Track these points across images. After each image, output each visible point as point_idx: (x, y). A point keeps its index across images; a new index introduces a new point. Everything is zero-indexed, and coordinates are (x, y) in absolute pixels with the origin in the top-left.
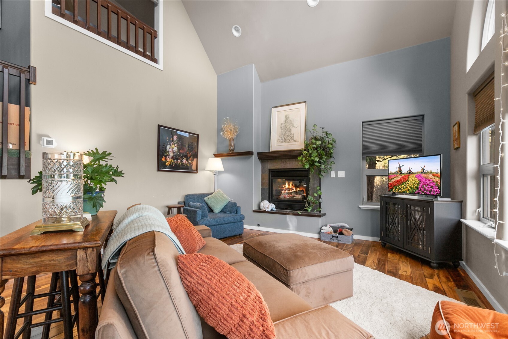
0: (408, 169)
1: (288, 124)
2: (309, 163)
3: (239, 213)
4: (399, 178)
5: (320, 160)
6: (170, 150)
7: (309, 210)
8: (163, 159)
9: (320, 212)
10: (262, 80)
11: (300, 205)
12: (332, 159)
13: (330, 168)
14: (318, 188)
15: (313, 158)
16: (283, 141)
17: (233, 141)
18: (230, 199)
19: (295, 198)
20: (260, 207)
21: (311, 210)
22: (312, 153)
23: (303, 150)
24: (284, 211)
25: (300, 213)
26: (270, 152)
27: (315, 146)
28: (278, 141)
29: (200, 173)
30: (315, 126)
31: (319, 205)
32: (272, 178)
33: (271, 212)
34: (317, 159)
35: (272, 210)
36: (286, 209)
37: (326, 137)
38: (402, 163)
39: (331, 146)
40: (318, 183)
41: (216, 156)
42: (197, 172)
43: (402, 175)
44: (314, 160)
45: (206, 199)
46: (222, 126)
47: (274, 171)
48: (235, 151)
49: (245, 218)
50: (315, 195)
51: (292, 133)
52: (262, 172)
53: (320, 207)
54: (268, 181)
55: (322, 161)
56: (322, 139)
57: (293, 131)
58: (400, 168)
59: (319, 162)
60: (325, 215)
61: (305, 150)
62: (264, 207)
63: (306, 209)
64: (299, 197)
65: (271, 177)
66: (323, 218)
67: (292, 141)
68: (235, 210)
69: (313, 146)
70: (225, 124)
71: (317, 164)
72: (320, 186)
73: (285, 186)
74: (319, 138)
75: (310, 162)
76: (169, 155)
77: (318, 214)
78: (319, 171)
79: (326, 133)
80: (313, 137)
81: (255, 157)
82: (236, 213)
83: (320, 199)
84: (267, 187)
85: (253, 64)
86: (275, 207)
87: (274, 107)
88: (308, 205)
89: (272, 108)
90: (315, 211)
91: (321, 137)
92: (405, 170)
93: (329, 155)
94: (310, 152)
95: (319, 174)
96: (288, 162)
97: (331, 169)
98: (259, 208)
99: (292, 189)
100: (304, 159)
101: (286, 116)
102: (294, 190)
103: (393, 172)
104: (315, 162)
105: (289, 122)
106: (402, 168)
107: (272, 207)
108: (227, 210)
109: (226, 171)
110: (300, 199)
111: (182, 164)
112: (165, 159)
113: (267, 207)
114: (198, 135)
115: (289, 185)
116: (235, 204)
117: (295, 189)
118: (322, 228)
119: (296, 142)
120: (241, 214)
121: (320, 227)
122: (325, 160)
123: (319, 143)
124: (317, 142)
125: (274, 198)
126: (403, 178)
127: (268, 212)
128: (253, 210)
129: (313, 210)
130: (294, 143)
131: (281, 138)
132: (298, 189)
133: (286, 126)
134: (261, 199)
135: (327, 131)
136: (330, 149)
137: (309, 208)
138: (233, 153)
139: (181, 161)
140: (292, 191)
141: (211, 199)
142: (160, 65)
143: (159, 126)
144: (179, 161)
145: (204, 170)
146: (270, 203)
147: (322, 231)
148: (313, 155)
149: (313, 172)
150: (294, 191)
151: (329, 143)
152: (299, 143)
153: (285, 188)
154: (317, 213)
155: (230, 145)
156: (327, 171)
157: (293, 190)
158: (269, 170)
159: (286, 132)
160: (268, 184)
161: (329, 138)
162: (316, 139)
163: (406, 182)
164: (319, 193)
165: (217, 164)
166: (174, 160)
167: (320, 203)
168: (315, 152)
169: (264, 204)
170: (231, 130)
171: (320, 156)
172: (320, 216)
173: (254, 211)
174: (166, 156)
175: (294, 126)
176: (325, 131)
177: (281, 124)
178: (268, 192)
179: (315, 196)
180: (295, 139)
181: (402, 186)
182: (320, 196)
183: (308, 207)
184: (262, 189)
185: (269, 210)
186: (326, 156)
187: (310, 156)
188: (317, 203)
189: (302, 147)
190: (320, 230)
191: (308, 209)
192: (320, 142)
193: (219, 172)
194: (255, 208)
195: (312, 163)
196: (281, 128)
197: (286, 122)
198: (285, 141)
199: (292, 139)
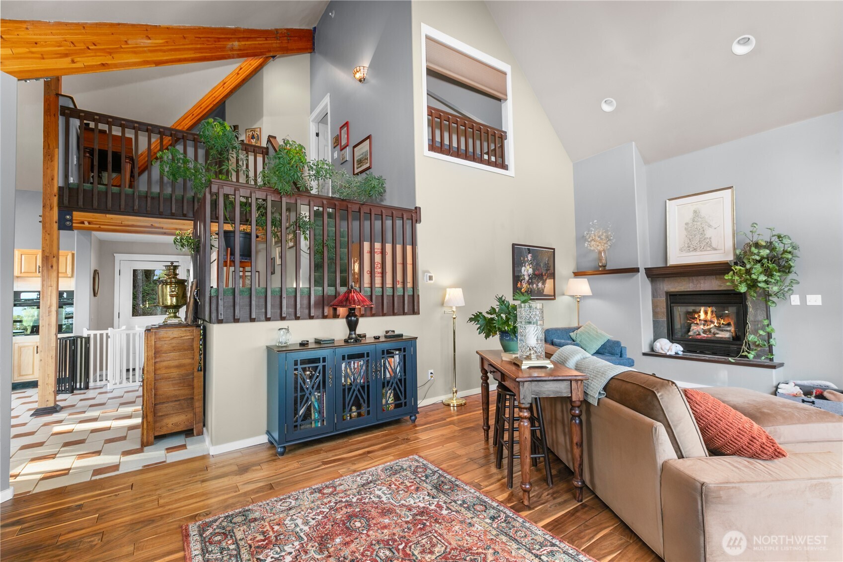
1: (699, 224)
2: (747, 283)
3: (625, 356)
5: (770, 280)
6: (525, 273)
7: (751, 356)
8: (519, 285)
9: (772, 360)
10: (646, 161)
11: (729, 347)
12: (791, 276)
13: (789, 289)
14: (766, 322)
15: (754, 276)
16: (692, 249)
17: (605, 253)
18: (609, 337)
19: (717, 336)
20: (654, 349)
21: (754, 357)
22: (751, 268)
23: (733, 264)
24: (699, 356)
25: (733, 361)
26: (666, 267)
27: (758, 258)
28: (681, 250)
29: (560, 299)
30: (755, 225)
31: (768, 349)
32: (672, 305)
33: (676, 357)
34: (762, 278)
35: (676, 353)
36: (701, 353)
37: (779, 242)
39: (790, 256)
40: (765, 313)
41: (577, 274)
42: (554, 299)
44: (756, 280)
45: (572, 334)
46: (585, 233)
47: (676, 295)
48: (607, 268)
49: (635, 364)
50: (761, 332)
51: (708, 236)
52: (654, 296)
53: (771, 351)
54: (665, 310)
55: (773, 281)
56: (770, 246)
57: (709, 233)
59: (766, 282)
60: (782, 365)
61: (736, 264)
62: (662, 349)
63: (744, 354)
64: (725, 335)
65: (670, 303)
66: (778, 370)
67: (709, 249)
68: (618, 351)
69: (753, 257)
70: (592, 231)
71: (762, 285)
72: (768, 317)
73: (699, 316)
74: (764, 244)
75: (749, 282)
76: (524, 279)
77: (768, 363)
78: (767, 295)
79: (779, 237)
80: (751, 243)
81: (642, 274)
82: (621, 356)
83: (771, 340)
84: (664, 319)
85: (633, 143)
86: (682, 349)
87: (670, 200)
88: (748, 348)
89: (667, 201)
90: (763, 358)
91: (767, 242)
93: (786, 269)
94: (748, 266)
95: (767, 301)
96: (702, 282)
97: (791, 292)
98: (652, 349)
99: (712, 322)
100: (736, 278)
101: (695, 212)
102: (716, 324)
104: (760, 282)
105: (700, 219)
107: (677, 348)
108: (606, 351)
109: (596, 294)
110: (729, 338)
111: (538, 289)
112: (521, 284)
113: (668, 348)
114: (554, 249)
115: (706, 313)
116: (617, 343)
117: (716, 321)
118: (779, 387)
119: (716, 250)
120: (628, 356)
121: (775, 384)
122: (778, 278)
123: (765, 252)
124: (761, 251)
125: (678, 335)
127: (670, 357)
128: (643, 352)
129: (758, 356)
130: (713, 252)
131: (686, 245)
132: (722, 322)
133: (695, 226)
134: (654, 336)
135: (779, 233)
136: (788, 260)
137: (749, 353)
138: (604, 270)
139: (537, 285)
140: (712, 325)
141: (580, 335)
142: (511, 172)
143: (513, 245)
144: (535, 285)
145: (563, 295)
146: (673, 343)
147: (779, 390)
148: (754, 271)
149: (754, 297)
150: (715, 326)
151: (785, 252)
152: (722, 251)
153: (700, 320)
154: (766, 362)
155: (600, 259)
156: (783, 295)
158: (667, 293)
159: (695, 236)
160: (666, 314)
161: (784, 244)
162: (757, 245)
164: (768, 329)
165: (582, 286)
166: (529, 285)
167: (770, 347)
168: (758, 266)
169: (661, 344)
170: (602, 239)
171: (768, 272)
172: (774, 367)
173: (644, 354)
174: (522, 280)
175: (710, 226)
176: (774, 233)
177: (687, 224)
178: (665, 325)
179: (760, 335)
180: (714, 245)
182: (769, 336)
183: (746, 351)
184: (653, 321)
185: (673, 353)
186: (779, 271)
187: (748, 272)
188: (765, 345)
189: (730, 258)
190: (775, 389)
191: (749, 355)
192: (768, 251)
193: (584, 297)
194: (646, 349)
195: (753, 285)
196: (686, 229)
197: (696, 220)
198: (695, 250)
199: (708, 245)
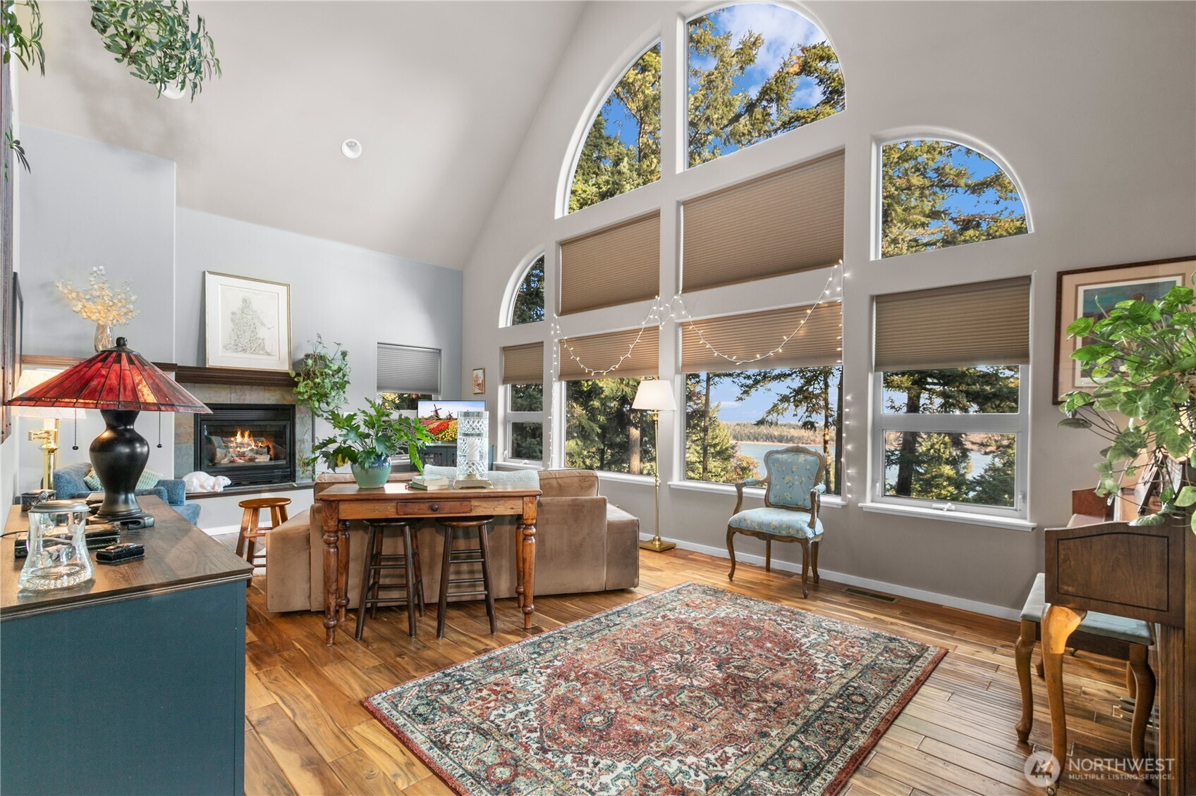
0: (448, 414)
1: (249, 317)
4: (435, 424)
14: (310, 440)
16: (240, 349)
19: (255, 461)
26: (203, 369)
28: (226, 347)
32: (203, 422)
38: (439, 405)
43: (440, 422)
51: (260, 336)
54: (193, 430)
57: (262, 333)
58: (436, 411)
64: (263, 460)
65: (201, 420)
67: (261, 352)
72: (313, 435)
73: (234, 439)
79: (343, 353)
86: (230, 483)
87: (210, 272)
89: (207, 274)
92: (443, 415)
96: (247, 393)
99: (248, 445)
101: (245, 301)
102: (253, 446)
103: (426, 416)
105: (250, 312)
106: (439, 412)
110: (267, 463)
115: (243, 437)
119: (270, 355)
126: (440, 425)
130: (266, 357)
131: (233, 342)
132: (260, 444)
133: (245, 320)
140: (250, 448)
152: (275, 358)
153: (234, 442)
157: (251, 446)
159: (244, 332)
160: (193, 436)
163: (444, 431)
167: (314, 465)
175: (263, 324)
177: (233, 313)
180: (268, 349)
181: (440, 436)
189: (285, 367)
196: (233, 320)
197: (246, 311)
198: (244, 350)
199: (260, 348)
